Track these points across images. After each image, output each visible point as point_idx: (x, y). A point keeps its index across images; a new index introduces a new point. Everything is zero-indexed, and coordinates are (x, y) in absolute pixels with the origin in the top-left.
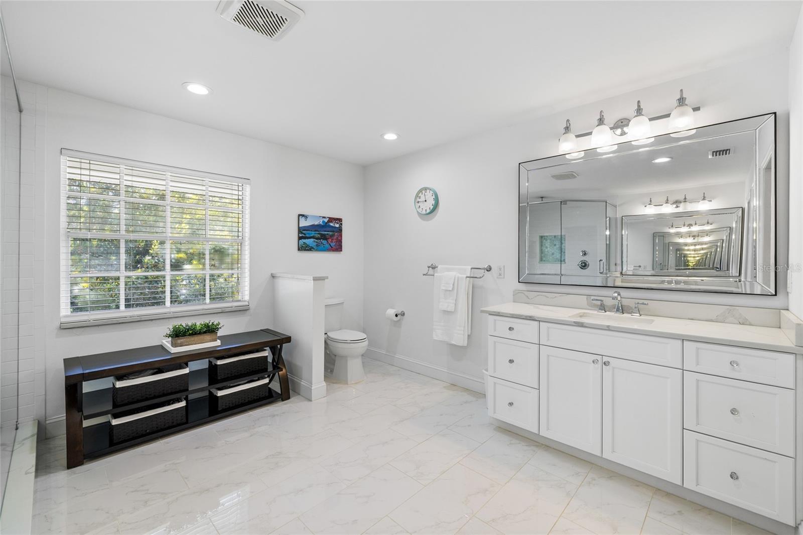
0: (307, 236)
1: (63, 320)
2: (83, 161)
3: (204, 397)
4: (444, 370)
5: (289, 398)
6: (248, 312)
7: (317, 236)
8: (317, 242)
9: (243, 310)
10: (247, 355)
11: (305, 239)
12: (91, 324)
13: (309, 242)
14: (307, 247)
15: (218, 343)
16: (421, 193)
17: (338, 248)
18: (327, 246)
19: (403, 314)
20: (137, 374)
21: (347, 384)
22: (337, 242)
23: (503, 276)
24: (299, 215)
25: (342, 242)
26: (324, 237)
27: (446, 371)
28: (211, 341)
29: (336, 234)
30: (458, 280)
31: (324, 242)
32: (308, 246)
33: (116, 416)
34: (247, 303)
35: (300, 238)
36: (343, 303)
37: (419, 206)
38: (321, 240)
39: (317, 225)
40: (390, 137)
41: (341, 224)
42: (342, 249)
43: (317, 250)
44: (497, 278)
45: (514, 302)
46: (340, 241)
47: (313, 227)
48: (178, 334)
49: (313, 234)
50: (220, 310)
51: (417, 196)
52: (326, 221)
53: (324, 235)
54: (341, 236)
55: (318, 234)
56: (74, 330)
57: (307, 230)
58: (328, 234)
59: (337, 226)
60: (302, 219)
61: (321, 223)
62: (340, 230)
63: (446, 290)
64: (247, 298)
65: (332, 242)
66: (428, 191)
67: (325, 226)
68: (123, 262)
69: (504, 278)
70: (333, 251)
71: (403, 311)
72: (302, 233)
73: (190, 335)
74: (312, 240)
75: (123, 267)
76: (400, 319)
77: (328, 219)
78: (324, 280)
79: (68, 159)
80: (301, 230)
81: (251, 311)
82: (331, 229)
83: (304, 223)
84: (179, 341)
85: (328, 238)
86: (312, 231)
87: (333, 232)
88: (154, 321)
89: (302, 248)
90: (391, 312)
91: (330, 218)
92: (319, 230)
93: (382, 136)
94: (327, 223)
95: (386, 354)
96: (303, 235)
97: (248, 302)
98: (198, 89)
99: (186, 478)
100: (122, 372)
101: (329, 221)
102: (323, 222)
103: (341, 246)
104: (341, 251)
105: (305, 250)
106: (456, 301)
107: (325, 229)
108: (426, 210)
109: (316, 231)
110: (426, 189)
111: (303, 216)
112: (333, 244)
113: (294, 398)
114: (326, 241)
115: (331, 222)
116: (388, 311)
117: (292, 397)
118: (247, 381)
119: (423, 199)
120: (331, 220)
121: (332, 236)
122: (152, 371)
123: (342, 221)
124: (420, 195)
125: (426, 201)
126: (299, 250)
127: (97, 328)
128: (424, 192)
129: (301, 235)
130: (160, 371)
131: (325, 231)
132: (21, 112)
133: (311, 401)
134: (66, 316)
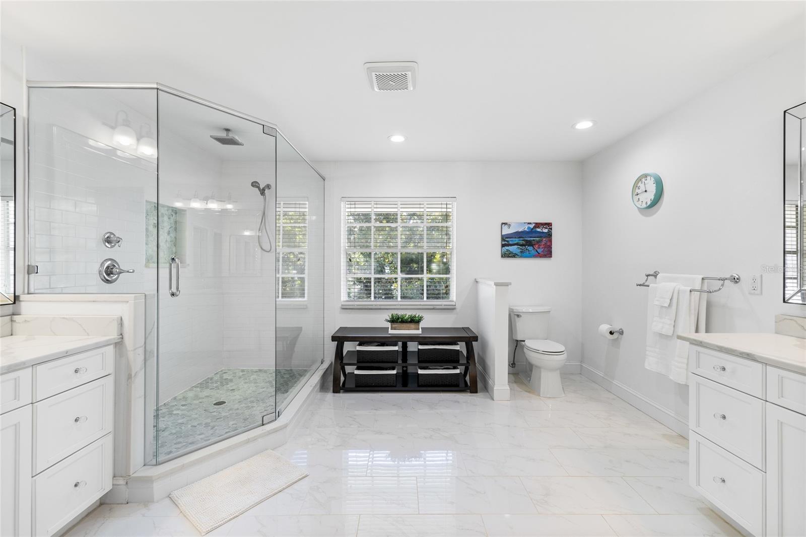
0: (511, 243)
1: (343, 303)
2: (356, 203)
4: (670, 414)
5: (476, 392)
6: (455, 310)
7: (521, 242)
8: (521, 249)
9: (451, 309)
10: (441, 346)
11: (508, 246)
13: (514, 249)
14: (509, 254)
15: (419, 332)
16: (640, 183)
17: (548, 254)
18: (534, 252)
19: (621, 333)
20: (369, 343)
21: (540, 396)
22: (545, 247)
23: (758, 291)
24: (503, 224)
25: (551, 248)
26: (529, 243)
27: (673, 415)
28: (414, 329)
29: (544, 239)
30: (678, 293)
31: (530, 248)
32: (511, 253)
33: (358, 368)
34: (454, 304)
35: (503, 246)
36: (549, 312)
37: (639, 199)
38: (527, 247)
39: (522, 232)
40: (584, 125)
41: (551, 229)
42: (551, 254)
43: (521, 257)
44: (750, 294)
45: (776, 333)
46: (550, 247)
47: (518, 234)
48: (395, 320)
49: (516, 241)
50: (432, 307)
51: (636, 186)
52: (532, 227)
53: (530, 241)
54: (551, 241)
55: (523, 240)
56: (348, 310)
57: (510, 238)
58: (534, 240)
59: (546, 231)
60: (505, 228)
61: (526, 229)
62: (549, 235)
63: (662, 307)
64: (455, 299)
65: (539, 248)
66: (649, 178)
67: (532, 232)
68: (373, 268)
69: (761, 293)
70: (541, 257)
71: (621, 329)
72: (505, 241)
73: (400, 322)
74: (516, 247)
75: (373, 271)
76: (618, 338)
77: (534, 225)
78: (508, 285)
79: (347, 203)
80: (504, 238)
81: (458, 310)
82: (538, 235)
83: (507, 231)
84: (395, 325)
85: (535, 244)
86: (516, 238)
87: (541, 237)
89: (505, 255)
90: (605, 328)
91: (536, 223)
92: (523, 236)
93: (573, 126)
94: (533, 229)
95: (603, 377)
96: (506, 242)
97: (455, 302)
98: (398, 139)
99: (376, 421)
101: (535, 227)
102: (529, 228)
103: (551, 252)
104: (551, 257)
105: (509, 257)
106: (675, 322)
107: (531, 235)
108: (646, 203)
109: (520, 238)
110: (646, 176)
111: (505, 224)
112: (540, 251)
113: (481, 393)
114: (532, 248)
115: (538, 227)
116: (601, 326)
117: (480, 392)
119: (643, 188)
120: (538, 225)
121: (538, 242)
122: (376, 344)
123: (551, 226)
124: (640, 184)
125: (646, 191)
126: (502, 256)
127: (358, 310)
128: (643, 180)
129: (503, 243)
130: (383, 344)
131: (531, 237)
132: (324, 180)
133: (493, 400)
134: (344, 301)
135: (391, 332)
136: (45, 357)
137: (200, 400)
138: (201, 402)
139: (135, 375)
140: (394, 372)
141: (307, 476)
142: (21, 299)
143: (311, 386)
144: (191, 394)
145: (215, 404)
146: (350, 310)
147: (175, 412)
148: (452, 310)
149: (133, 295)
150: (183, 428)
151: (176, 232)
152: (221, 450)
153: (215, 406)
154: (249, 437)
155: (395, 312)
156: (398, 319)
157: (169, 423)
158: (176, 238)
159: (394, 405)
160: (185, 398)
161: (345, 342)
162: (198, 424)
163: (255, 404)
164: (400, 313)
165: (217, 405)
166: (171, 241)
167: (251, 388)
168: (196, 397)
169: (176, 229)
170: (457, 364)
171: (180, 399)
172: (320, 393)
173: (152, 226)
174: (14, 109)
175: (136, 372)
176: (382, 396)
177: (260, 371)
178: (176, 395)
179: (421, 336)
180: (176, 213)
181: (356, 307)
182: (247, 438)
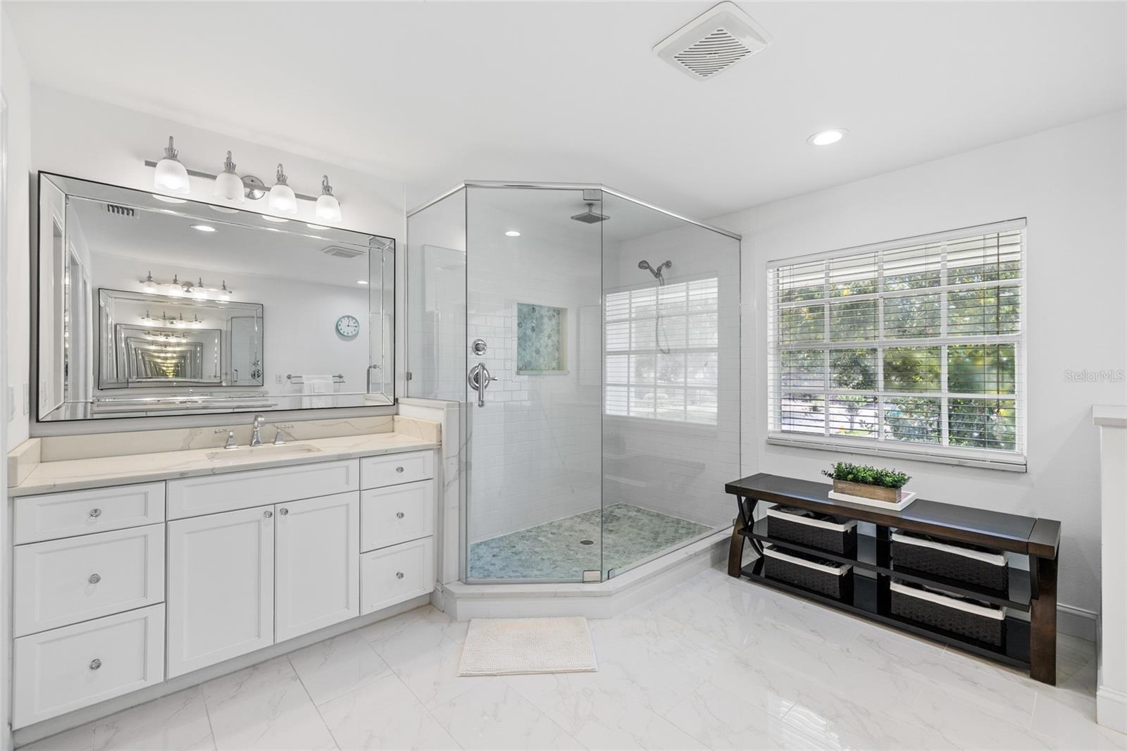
1: (770, 435)
2: (795, 267)
3: (871, 578)
6: (1024, 476)
10: (959, 548)
12: (792, 445)
15: (897, 507)
20: (793, 509)
28: (885, 500)
34: (1022, 460)
50: (955, 461)
56: (777, 447)
68: (827, 377)
73: (852, 480)
79: (780, 269)
81: (1032, 477)
84: (843, 485)
88: (854, 456)
97: (1025, 457)
98: (828, 138)
100: (824, 511)
113: (1065, 690)
117: (1061, 686)
118: (962, 596)
122: (805, 512)
127: (797, 450)
130: (818, 516)
132: (740, 240)
133: (1097, 723)
134: (774, 432)
135: (832, 494)
136: (373, 451)
137: (571, 533)
138: (571, 536)
139: (448, 484)
140: (836, 572)
141: (593, 671)
142: (399, 401)
143: (686, 553)
144: (568, 524)
145: (582, 542)
146: (783, 448)
147: (540, 538)
148: (1017, 475)
149: (446, 403)
150: (533, 557)
151: (560, 334)
152: (523, 593)
153: (582, 545)
154: (558, 591)
155: (847, 461)
156: (849, 473)
157: (527, 548)
158: (558, 341)
159: (813, 631)
160: (560, 526)
161: (759, 501)
162: (548, 559)
163: (617, 556)
164: (858, 463)
165: (585, 544)
166: (552, 346)
167: (630, 535)
168: (571, 529)
169: (558, 332)
170: (1005, 601)
171: (555, 526)
172: (711, 569)
173: (530, 330)
174: (394, 240)
175: (449, 482)
176: (804, 608)
177: (658, 515)
178: (554, 521)
179: (899, 516)
180: (559, 314)
181: (792, 443)
182: (554, 591)
